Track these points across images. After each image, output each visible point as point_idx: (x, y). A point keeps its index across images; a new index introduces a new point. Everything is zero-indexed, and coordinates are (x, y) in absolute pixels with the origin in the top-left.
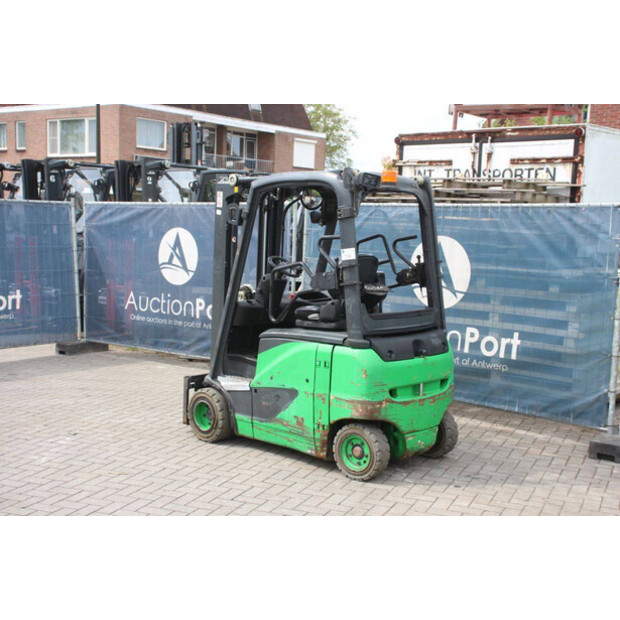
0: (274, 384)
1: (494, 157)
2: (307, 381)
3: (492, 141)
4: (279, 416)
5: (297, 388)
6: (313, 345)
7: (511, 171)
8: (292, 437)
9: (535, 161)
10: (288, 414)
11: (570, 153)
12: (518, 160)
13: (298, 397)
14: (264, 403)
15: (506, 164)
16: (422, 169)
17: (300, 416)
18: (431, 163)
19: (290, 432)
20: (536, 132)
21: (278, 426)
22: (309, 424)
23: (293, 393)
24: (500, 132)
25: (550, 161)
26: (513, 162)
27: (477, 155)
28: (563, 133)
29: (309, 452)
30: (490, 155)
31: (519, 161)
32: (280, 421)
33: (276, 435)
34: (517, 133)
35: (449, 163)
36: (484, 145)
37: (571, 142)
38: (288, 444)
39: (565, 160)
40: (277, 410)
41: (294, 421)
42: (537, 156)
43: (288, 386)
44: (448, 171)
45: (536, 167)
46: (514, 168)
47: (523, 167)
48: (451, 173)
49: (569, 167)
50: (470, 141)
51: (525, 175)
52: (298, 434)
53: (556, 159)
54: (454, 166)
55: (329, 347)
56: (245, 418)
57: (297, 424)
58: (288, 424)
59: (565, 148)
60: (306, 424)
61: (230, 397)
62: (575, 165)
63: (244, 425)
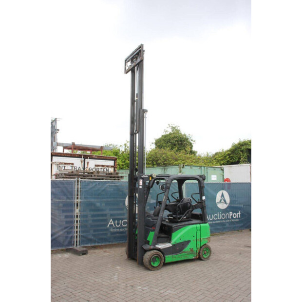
0: (182, 241)
1: (89, 164)
2: (194, 236)
3: (89, 159)
4: (184, 250)
5: (190, 240)
6: (195, 226)
8: (187, 256)
9: (103, 166)
10: (187, 249)
11: (113, 165)
13: (191, 242)
14: (178, 248)
15: (94, 167)
16: (61, 166)
17: (192, 248)
18: (65, 164)
19: (188, 254)
21: (183, 254)
22: (195, 249)
23: (189, 242)
24: (91, 156)
25: (107, 166)
26: (96, 166)
27: (83, 163)
28: (110, 159)
29: (193, 258)
30: (88, 163)
31: (98, 166)
32: (185, 252)
33: (181, 257)
34: (97, 157)
35: (73, 164)
36: (86, 160)
37: (113, 161)
38: (186, 258)
39: (112, 167)
40: (183, 248)
42: (103, 164)
43: (187, 240)
44: (72, 167)
45: (103, 168)
46: (96, 167)
47: (99, 168)
48: (73, 168)
49: (113, 168)
50: (81, 158)
51: (100, 170)
52: (191, 254)
53: (109, 166)
54: (74, 165)
55: (199, 225)
56: (169, 256)
57: (191, 250)
58: (187, 252)
59: (111, 163)
60: (194, 249)
61: (163, 251)
62: (115, 168)
63: (169, 258)
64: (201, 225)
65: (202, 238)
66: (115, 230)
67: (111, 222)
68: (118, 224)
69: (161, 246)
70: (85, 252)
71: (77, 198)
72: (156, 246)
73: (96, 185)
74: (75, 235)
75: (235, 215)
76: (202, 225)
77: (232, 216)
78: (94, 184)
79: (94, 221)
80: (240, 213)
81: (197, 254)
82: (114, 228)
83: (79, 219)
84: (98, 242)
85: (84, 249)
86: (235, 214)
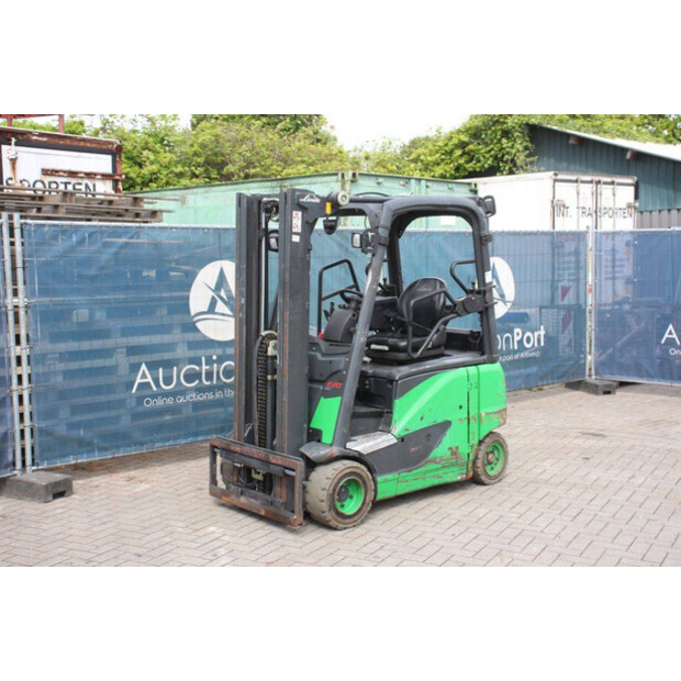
0: (425, 424)
1: (18, 163)
2: (461, 407)
3: (16, 144)
4: (431, 456)
5: (449, 419)
6: (462, 371)
7: (43, 183)
8: (440, 473)
9: (73, 174)
10: (441, 451)
11: (109, 170)
12: (52, 171)
13: (452, 427)
14: (413, 449)
15: (39, 176)
17: (454, 445)
19: (444, 467)
20: (68, 142)
21: (430, 467)
22: (464, 449)
23: (446, 425)
24: (24, 133)
25: (90, 175)
26: (45, 172)
28: (99, 146)
29: (459, 478)
30: (13, 161)
31: (54, 172)
32: (434, 461)
33: (424, 479)
34: (45, 139)
36: (4, 148)
37: (109, 158)
38: (436, 482)
39: (105, 177)
40: (429, 450)
41: (449, 453)
42: (74, 169)
43: (440, 420)
45: (73, 181)
46: (47, 179)
47: (59, 180)
49: (109, 184)
52: (452, 465)
53: (95, 174)
55: (474, 367)
56: (389, 477)
57: (452, 454)
58: (442, 459)
59: (103, 163)
60: (460, 451)
61: (370, 461)
62: (116, 182)
63: (388, 485)
64: (481, 367)
65: (483, 412)
66: (160, 402)
67: (144, 376)
68: (168, 381)
69: (364, 445)
70: (61, 489)
71: (15, 293)
72: (349, 445)
73: (81, 242)
74: (17, 428)
75: (528, 340)
76: (483, 368)
77: (520, 342)
78: (74, 239)
79: (68, 374)
80: (542, 332)
81: (470, 465)
82: (154, 396)
83: (25, 370)
84: (102, 449)
85: (58, 477)
86: (528, 334)
